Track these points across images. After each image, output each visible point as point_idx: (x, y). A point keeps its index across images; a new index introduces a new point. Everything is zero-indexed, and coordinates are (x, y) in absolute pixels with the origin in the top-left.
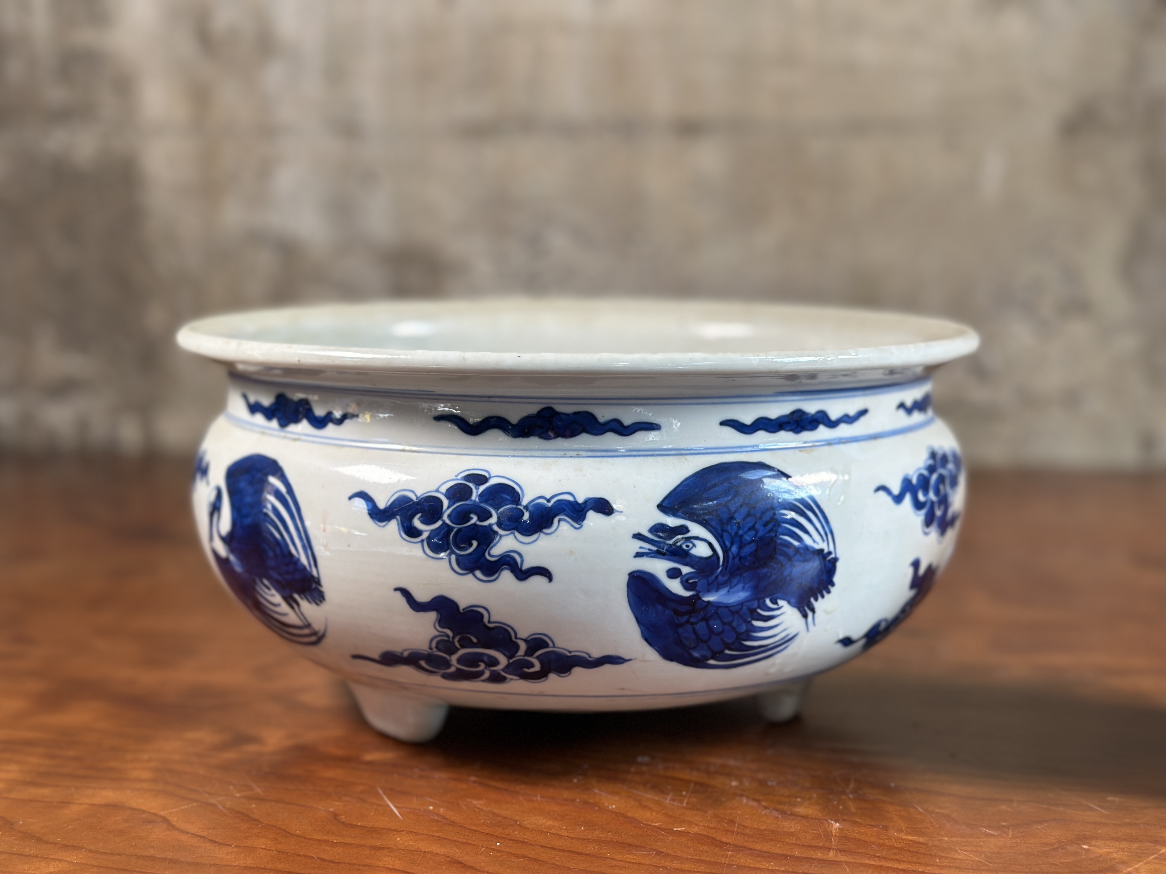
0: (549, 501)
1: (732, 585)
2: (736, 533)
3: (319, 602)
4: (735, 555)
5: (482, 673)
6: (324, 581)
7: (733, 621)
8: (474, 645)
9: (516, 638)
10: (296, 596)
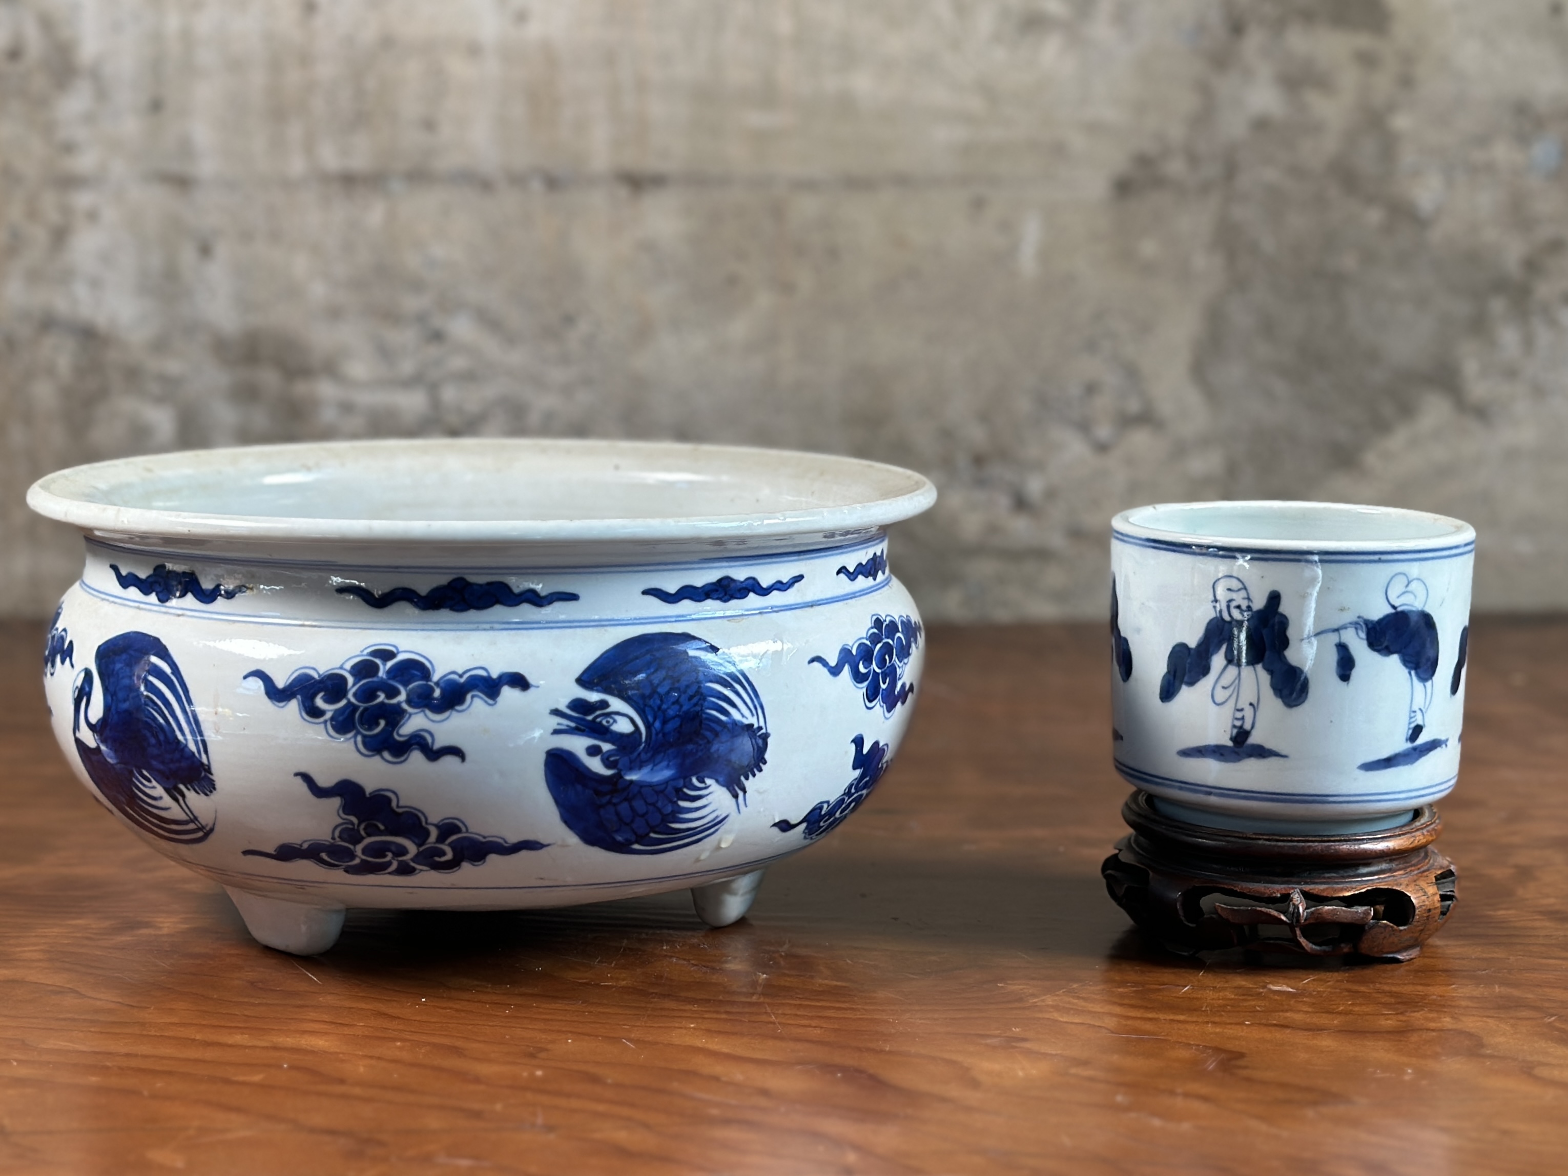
0: (461, 676)
1: (656, 762)
2: (659, 708)
3: (208, 793)
4: (658, 730)
5: (389, 864)
6: (215, 768)
7: (657, 801)
8: (381, 833)
9: (427, 823)
10: (182, 787)
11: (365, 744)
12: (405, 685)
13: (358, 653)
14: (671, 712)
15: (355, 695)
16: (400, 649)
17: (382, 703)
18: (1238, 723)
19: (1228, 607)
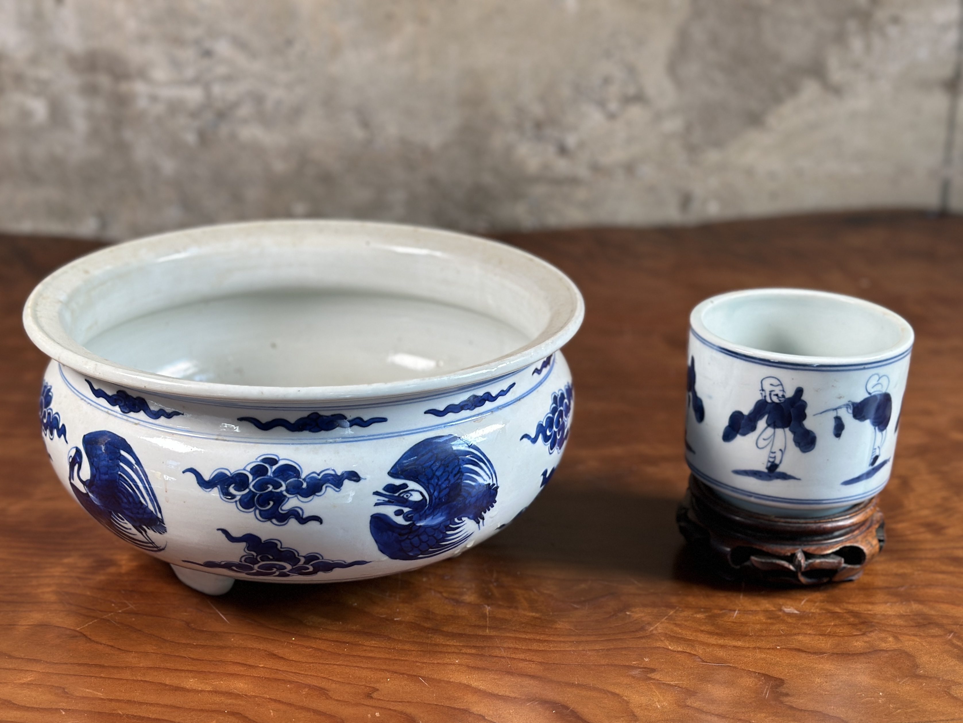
0: (319, 475)
1: (434, 515)
2: (437, 484)
3: (162, 532)
4: (436, 497)
5: (274, 573)
7: (434, 534)
8: (271, 560)
9: (298, 555)
10: (144, 527)
11: (261, 515)
12: (285, 481)
13: (255, 460)
14: (444, 486)
15: (253, 486)
16: (280, 458)
17: (271, 491)
18: (772, 460)
19: (770, 394)
